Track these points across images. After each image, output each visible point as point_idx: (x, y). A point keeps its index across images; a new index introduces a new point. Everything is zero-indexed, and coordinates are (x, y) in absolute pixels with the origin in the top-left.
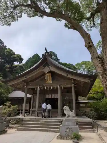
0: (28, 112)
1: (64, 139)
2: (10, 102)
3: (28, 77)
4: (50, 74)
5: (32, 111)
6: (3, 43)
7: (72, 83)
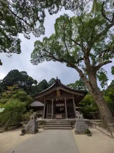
0: (42, 116)
1: (80, 134)
2: (33, 110)
3: (47, 93)
4: (60, 91)
5: (48, 115)
6: (27, 74)
7: (72, 97)
